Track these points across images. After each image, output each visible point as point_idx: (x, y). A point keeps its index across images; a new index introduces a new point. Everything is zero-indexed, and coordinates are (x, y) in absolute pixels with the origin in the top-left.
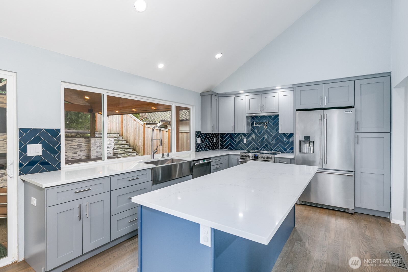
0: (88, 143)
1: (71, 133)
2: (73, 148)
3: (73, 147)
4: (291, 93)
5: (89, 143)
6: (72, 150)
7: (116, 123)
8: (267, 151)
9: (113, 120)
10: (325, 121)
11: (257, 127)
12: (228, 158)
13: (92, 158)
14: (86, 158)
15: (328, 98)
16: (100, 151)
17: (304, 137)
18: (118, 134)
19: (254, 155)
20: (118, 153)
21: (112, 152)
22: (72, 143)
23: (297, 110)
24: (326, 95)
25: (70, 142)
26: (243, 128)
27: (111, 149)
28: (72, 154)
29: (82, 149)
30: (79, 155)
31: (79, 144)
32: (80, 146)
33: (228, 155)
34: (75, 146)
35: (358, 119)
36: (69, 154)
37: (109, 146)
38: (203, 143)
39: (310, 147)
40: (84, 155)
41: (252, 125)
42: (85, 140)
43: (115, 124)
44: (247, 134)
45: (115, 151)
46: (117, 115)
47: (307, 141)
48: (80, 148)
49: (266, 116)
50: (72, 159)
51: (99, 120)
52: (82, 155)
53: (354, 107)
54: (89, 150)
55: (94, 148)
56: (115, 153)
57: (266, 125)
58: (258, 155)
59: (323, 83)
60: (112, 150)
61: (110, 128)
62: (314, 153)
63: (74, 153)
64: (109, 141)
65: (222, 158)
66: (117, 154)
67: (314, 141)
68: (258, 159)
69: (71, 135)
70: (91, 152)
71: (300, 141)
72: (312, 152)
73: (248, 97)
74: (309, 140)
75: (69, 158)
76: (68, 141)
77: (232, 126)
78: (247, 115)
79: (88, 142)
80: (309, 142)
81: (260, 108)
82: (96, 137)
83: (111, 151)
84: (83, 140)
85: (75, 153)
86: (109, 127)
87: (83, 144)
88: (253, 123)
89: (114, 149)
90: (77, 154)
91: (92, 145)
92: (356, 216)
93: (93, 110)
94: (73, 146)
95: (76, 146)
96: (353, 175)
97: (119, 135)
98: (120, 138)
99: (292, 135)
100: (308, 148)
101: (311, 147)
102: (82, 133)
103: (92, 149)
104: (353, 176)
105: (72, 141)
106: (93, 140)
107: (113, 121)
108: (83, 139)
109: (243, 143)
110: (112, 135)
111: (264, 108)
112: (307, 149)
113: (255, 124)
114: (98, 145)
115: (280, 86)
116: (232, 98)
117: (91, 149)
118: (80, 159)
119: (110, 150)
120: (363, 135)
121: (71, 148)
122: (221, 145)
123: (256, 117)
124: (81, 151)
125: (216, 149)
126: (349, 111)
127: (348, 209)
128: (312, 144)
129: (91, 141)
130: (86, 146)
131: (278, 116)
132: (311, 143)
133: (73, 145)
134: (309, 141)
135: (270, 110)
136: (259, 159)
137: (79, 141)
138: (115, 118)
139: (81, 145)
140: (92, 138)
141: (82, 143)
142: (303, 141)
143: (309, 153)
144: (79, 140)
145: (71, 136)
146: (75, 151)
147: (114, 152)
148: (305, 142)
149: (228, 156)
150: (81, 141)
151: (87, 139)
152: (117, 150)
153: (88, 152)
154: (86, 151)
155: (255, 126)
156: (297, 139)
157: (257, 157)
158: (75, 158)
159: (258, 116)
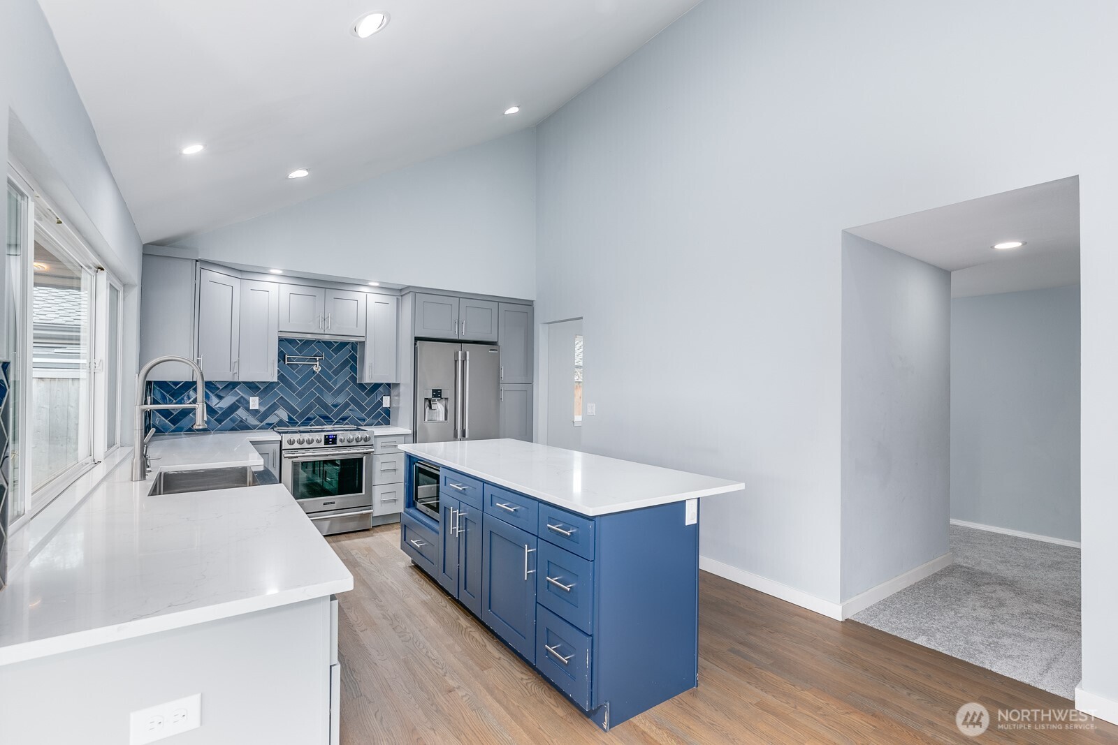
11: (294, 366)
15: (465, 324)
17: (433, 390)
19: (325, 436)
23: (418, 339)
24: (462, 317)
26: (268, 369)
47: (436, 399)
49: (319, 342)
53: (496, 343)
57: (319, 364)
58: (336, 435)
59: (459, 296)
67: (446, 399)
68: (336, 444)
71: (424, 398)
73: (286, 290)
74: (440, 396)
78: (281, 334)
81: (321, 322)
88: (281, 355)
109: (248, 408)
111: (330, 322)
113: (288, 359)
115: (378, 282)
120: (507, 387)
123: (290, 341)
126: (495, 350)
136: (339, 444)
155: (288, 364)
156: (421, 394)
157: (334, 440)
159: (295, 340)
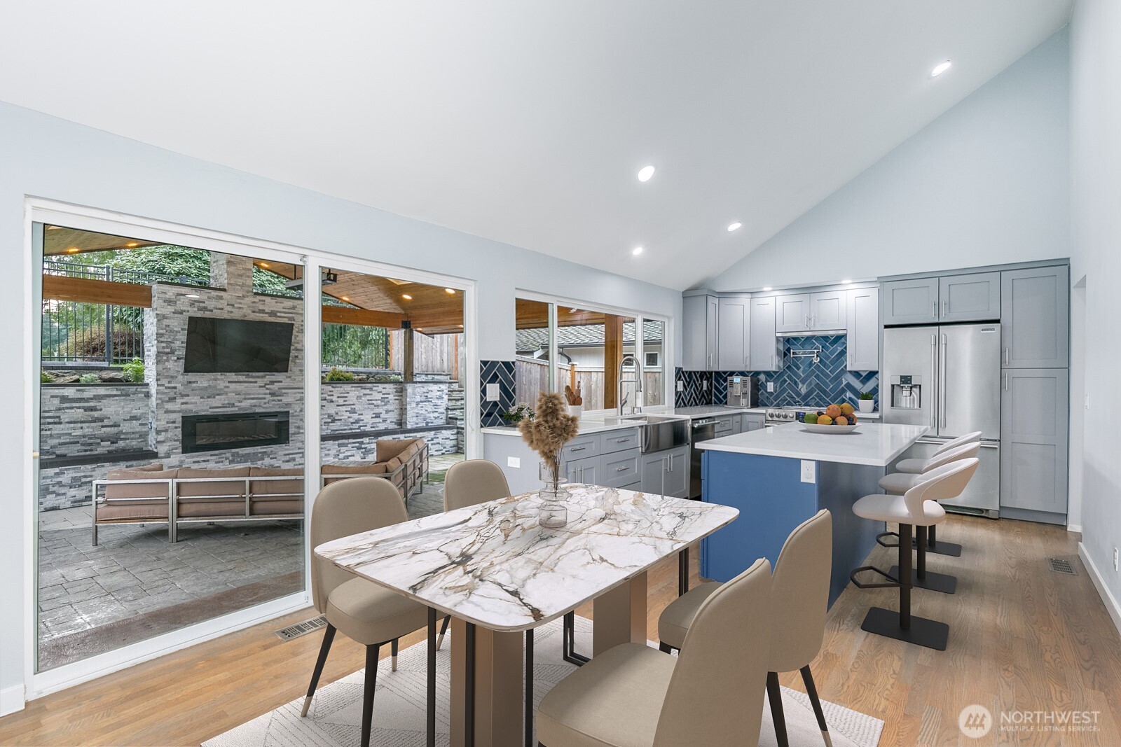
0: (400, 394)
1: (358, 373)
2: (373, 404)
3: (373, 402)
4: (873, 293)
5: (402, 396)
6: (372, 409)
7: (442, 352)
8: (820, 407)
9: (433, 344)
10: (943, 348)
11: (798, 359)
12: (739, 421)
13: (409, 427)
14: (396, 427)
15: (949, 304)
16: (421, 412)
17: (901, 377)
18: (449, 377)
19: (796, 413)
20: (459, 417)
21: (444, 416)
22: (371, 394)
23: (886, 327)
24: (944, 298)
25: (367, 392)
26: (769, 361)
27: (442, 410)
28: (372, 418)
29: (389, 407)
30: (383, 421)
31: (383, 396)
32: (386, 400)
33: (740, 414)
34: (376, 400)
35: (1007, 344)
36: (367, 417)
37: (439, 402)
38: (686, 390)
39: (912, 397)
40: (393, 420)
41: (785, 355)
42: (395, 388)
43: (438, 354)
44: (775, 372)
45: (450, 412)
46: (445, 335)
47: (906, 386)
48: (385, 405)
49: (817, 338)
50: (371, 427)
51: (398, 344)
52: (388, 421)
53: (998, 321)
54: (403, 410)
55: (412, 406)
56: (450, 418)
57: (817, 356)
59: (938, 276)
60: (444, 411)
61: (427, 362)
62: (920, 407)
63: (374, 415)
64: (438, 391)
65: (730, 419)
66: (456, 419)
67: (920, 386)
69: (360, 377)
70: (406, 414)
71: (893, 386)
72: (916, 406)
73: (780, 300)
74: (911, 383)
75: (366, 426)
76: (365, 389)
77: (745, 356)
78: (778, 335)
79: (401, 392)
80: (911, 388)
81: (807, 322)
82: (416, 382)
83: (441, 413)
84: (390, 388)
85: (378, 416)
86: (423, 359)
87: (391, 397)
88: (789, 350)
89: (447, 409)
90: (379, 417)
91: (408, 399)
92: (1002, 523)
93: (410, 324)
94: (374, 400)
95: (379, 400)
96: (996, 446)
97: (450, 379)
98: (454, 385)
99: (872, 374)
100: (908, 398)
101: (914, 397)
102: (378, 373)
103: (408, 407)
104: (996, 448)
105: (371, 389)
106: (410, 388)
107: (434, 347)
108: (392, 386)
109: (766, 391)
110: (436, 377)
111: (814, 320)
112: (906, 400)
113: (793, 353)
114: (418, 399)
115: (850, 278)
116: (744, 300)
117: (406, 409)
118: (386, 429)
119: (440, 410)
120: (1016, 373)
121: (369, 404)
122: (716, 396)
123: (795, 339)
124: (387, 412)
125: (707, 404)
126: (991, 330)
127: (987, 510)
128: (916, 390)
129: (406, 390)
130: (397, 401)
131: (844, 336)
132: (914, 389)
133: (373, 398)
134: (910, 385)
135: (827, 325)
137: (384, 391)
138: (439, 340)
139: (387, 398)
140: (408, 385)
141: (389, 394)
142: (898, 385)
143: (910, 409)
144: (383, 388)
145: (360, 380)
146: (377, 411)
147: (447, 415)
148: (902, 387)
149: (739, 417)
150: (387, 390)
151: (399, 387)
152: (454, 412)
153: (400, 415)
154: (397, 412)
155: (793, 357)
156: (887, 380)
158: (377, 427)
159: (799, 338)
